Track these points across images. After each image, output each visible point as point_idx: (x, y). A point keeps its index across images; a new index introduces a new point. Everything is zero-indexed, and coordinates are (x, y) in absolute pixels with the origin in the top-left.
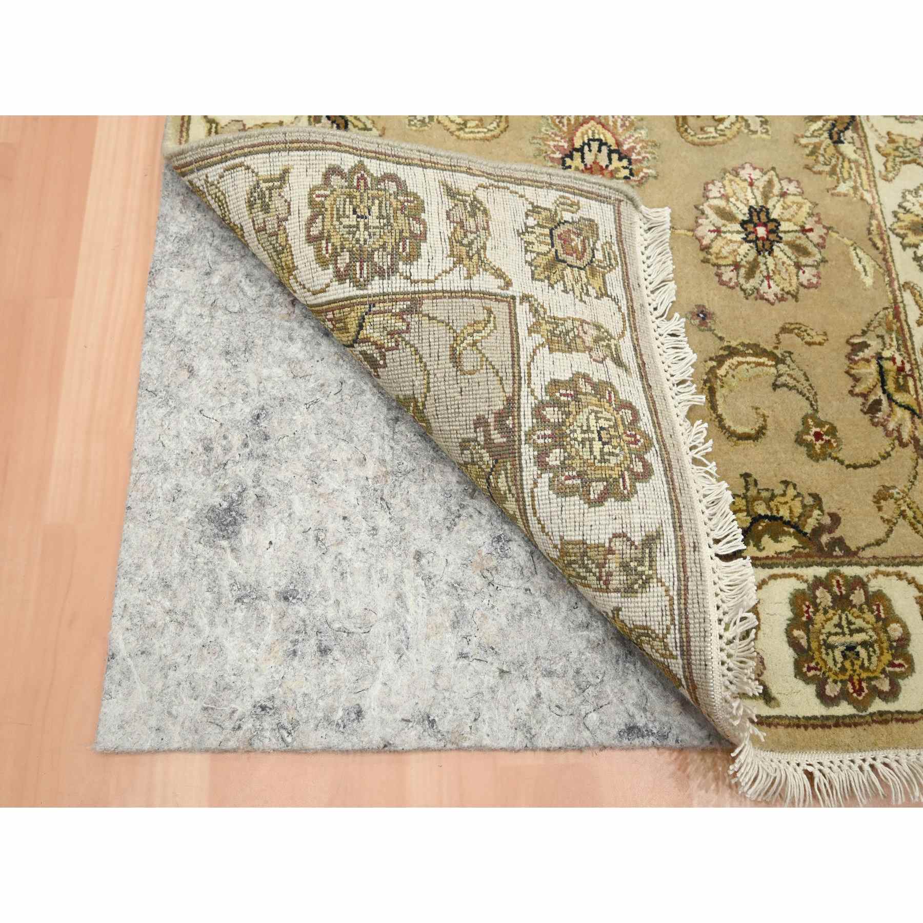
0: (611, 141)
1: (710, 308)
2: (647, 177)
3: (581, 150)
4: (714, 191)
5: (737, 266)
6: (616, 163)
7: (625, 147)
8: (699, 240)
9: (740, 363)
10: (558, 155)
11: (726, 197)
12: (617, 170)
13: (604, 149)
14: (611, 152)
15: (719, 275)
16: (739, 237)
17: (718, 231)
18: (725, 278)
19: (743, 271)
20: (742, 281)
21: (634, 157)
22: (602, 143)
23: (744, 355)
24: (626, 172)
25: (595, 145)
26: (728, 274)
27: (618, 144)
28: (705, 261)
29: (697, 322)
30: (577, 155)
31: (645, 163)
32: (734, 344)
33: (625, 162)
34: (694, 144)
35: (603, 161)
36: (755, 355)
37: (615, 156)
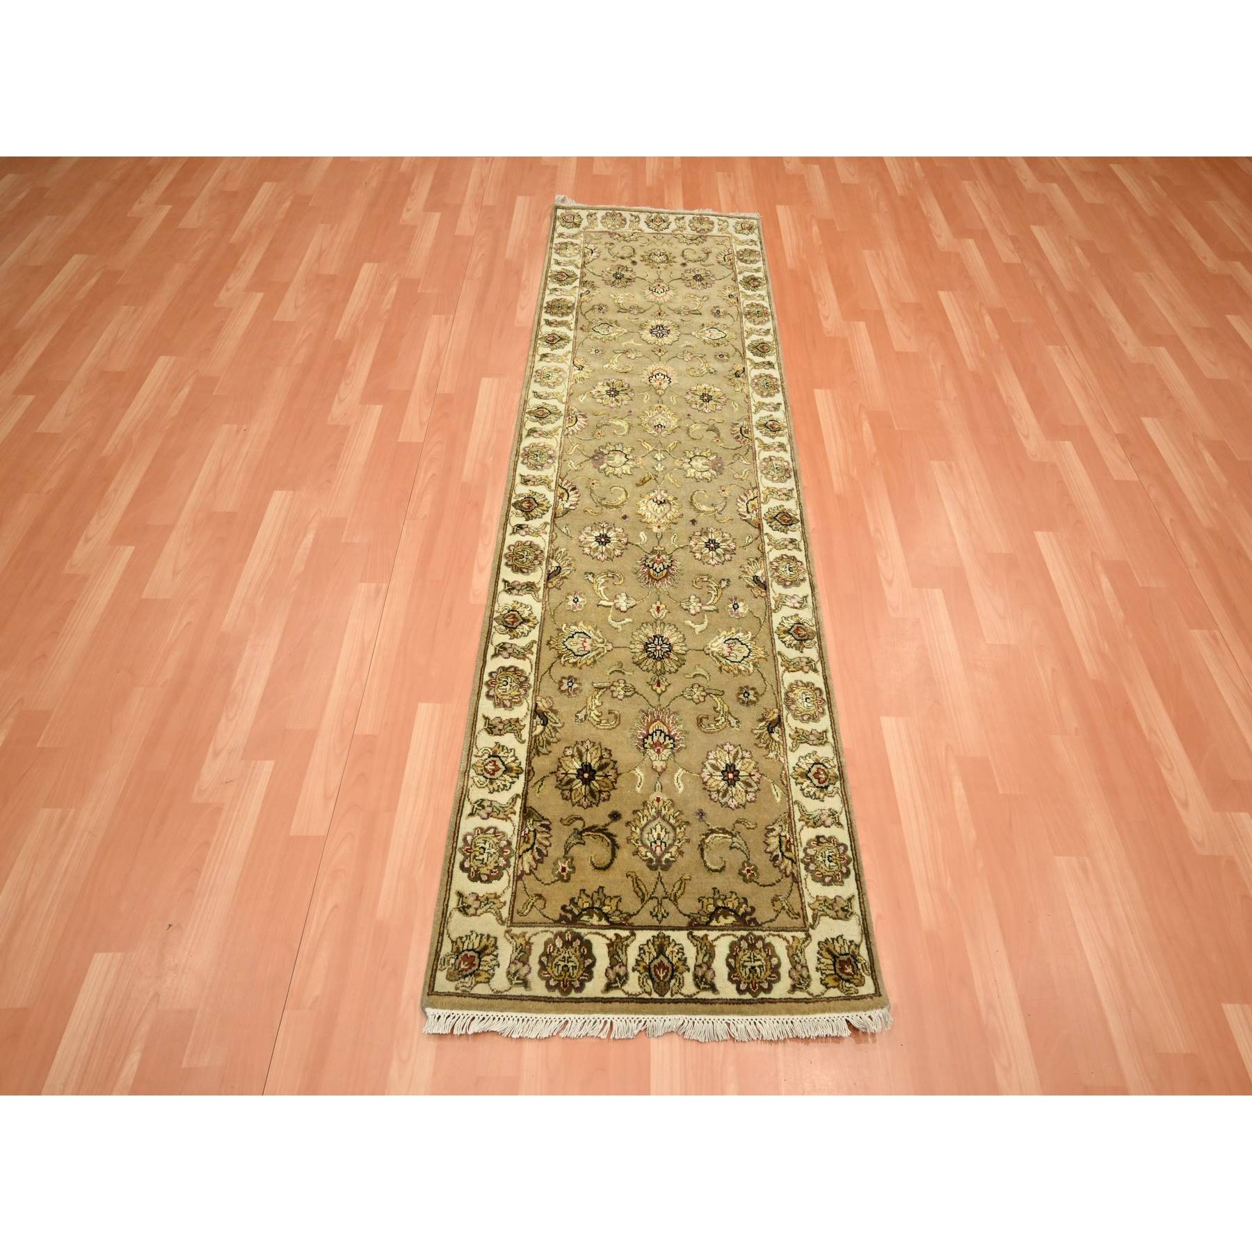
0: (666, 731)
1: (705, 811)
2: (681, 748)
3: (652, 735)
4: (712, 756)
5: (718, 791)
6: (668, 741)
7: (672, 733)
8: (702, 779)
9: (716, 837)
10: (641, 737)
11: (716, 759)
12: (668, 744)
13: (663, 734)
14: (665, 736)
15: (710, 796)
16: (720, 778)
17: (711, 775)
18: (713, 797)
19: (721, 794)
20: (720, 799)
21: (676, 738)
22: (662, 732)
23: (718, 833)
24: (672, 746)
25: (658, 733)
26: (714, 795)
27: (669, 732)
28: (705, 789)
29: (698, 817)
30: (650, 737)
31: (681, 742)
32: (714, 828)
33: (672, 741)
34: (704, 732)
35: (662, 740)
36: (724, 833)
37: (667, 738)
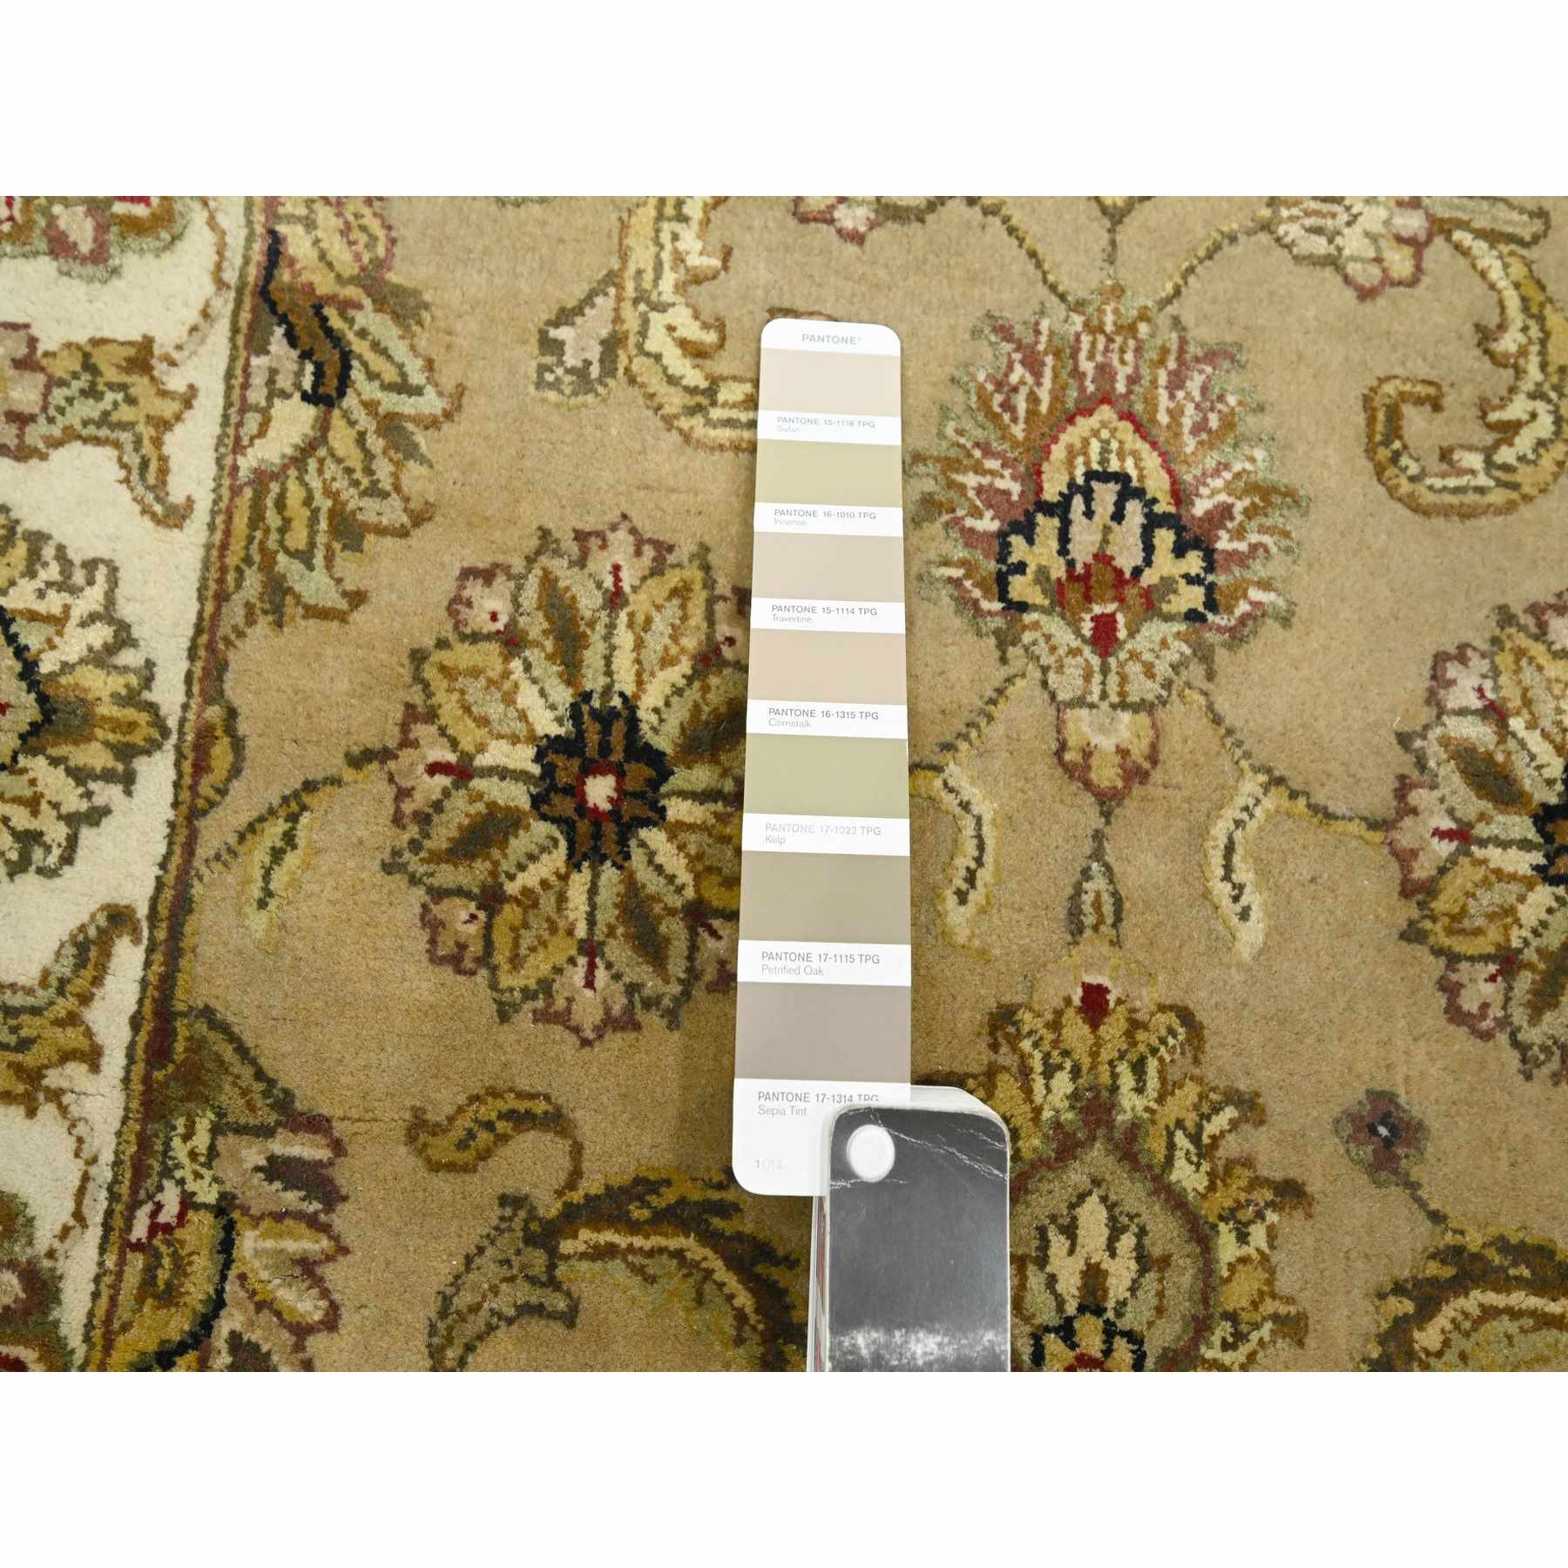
0: (1157, 484)
1: (1415, 1103)
2: (1259, 614)
3: (1060, 509)
4: (1465, 690)
5: (1508, 962)
6: (1165, 564)
7: (1201, 507)
8: (1405, 858)
9: (1489, 1313)
10: (988, 524)
11: (1495, 713)
12: (1168, 585)
13: (1134, 508)
14: (1153, 522)
15: (1450, 989)
16: (1522, 862)
17: (1462, 835)
18: (1469, 1003)
19: (1524, 982)
20: (1519, 1016)
21: (1224, 543)
22: (1128, 490)
23: (1505, 1284)
24: (1193, 597)
25: (1106, 495)
26: (1480, 989)
27: (1179, 495)
28: (1413, 934)
29: (1367, 1152)
30: (1047, 526)
31: (1259, 569)
32: (1474, 1240)
33: (1194, 562)
34: (1417, 508)
35: (1127, 556)
36: (1538, 1286)
37: (1165, 538)
